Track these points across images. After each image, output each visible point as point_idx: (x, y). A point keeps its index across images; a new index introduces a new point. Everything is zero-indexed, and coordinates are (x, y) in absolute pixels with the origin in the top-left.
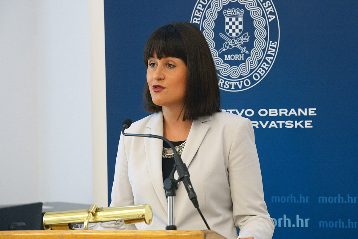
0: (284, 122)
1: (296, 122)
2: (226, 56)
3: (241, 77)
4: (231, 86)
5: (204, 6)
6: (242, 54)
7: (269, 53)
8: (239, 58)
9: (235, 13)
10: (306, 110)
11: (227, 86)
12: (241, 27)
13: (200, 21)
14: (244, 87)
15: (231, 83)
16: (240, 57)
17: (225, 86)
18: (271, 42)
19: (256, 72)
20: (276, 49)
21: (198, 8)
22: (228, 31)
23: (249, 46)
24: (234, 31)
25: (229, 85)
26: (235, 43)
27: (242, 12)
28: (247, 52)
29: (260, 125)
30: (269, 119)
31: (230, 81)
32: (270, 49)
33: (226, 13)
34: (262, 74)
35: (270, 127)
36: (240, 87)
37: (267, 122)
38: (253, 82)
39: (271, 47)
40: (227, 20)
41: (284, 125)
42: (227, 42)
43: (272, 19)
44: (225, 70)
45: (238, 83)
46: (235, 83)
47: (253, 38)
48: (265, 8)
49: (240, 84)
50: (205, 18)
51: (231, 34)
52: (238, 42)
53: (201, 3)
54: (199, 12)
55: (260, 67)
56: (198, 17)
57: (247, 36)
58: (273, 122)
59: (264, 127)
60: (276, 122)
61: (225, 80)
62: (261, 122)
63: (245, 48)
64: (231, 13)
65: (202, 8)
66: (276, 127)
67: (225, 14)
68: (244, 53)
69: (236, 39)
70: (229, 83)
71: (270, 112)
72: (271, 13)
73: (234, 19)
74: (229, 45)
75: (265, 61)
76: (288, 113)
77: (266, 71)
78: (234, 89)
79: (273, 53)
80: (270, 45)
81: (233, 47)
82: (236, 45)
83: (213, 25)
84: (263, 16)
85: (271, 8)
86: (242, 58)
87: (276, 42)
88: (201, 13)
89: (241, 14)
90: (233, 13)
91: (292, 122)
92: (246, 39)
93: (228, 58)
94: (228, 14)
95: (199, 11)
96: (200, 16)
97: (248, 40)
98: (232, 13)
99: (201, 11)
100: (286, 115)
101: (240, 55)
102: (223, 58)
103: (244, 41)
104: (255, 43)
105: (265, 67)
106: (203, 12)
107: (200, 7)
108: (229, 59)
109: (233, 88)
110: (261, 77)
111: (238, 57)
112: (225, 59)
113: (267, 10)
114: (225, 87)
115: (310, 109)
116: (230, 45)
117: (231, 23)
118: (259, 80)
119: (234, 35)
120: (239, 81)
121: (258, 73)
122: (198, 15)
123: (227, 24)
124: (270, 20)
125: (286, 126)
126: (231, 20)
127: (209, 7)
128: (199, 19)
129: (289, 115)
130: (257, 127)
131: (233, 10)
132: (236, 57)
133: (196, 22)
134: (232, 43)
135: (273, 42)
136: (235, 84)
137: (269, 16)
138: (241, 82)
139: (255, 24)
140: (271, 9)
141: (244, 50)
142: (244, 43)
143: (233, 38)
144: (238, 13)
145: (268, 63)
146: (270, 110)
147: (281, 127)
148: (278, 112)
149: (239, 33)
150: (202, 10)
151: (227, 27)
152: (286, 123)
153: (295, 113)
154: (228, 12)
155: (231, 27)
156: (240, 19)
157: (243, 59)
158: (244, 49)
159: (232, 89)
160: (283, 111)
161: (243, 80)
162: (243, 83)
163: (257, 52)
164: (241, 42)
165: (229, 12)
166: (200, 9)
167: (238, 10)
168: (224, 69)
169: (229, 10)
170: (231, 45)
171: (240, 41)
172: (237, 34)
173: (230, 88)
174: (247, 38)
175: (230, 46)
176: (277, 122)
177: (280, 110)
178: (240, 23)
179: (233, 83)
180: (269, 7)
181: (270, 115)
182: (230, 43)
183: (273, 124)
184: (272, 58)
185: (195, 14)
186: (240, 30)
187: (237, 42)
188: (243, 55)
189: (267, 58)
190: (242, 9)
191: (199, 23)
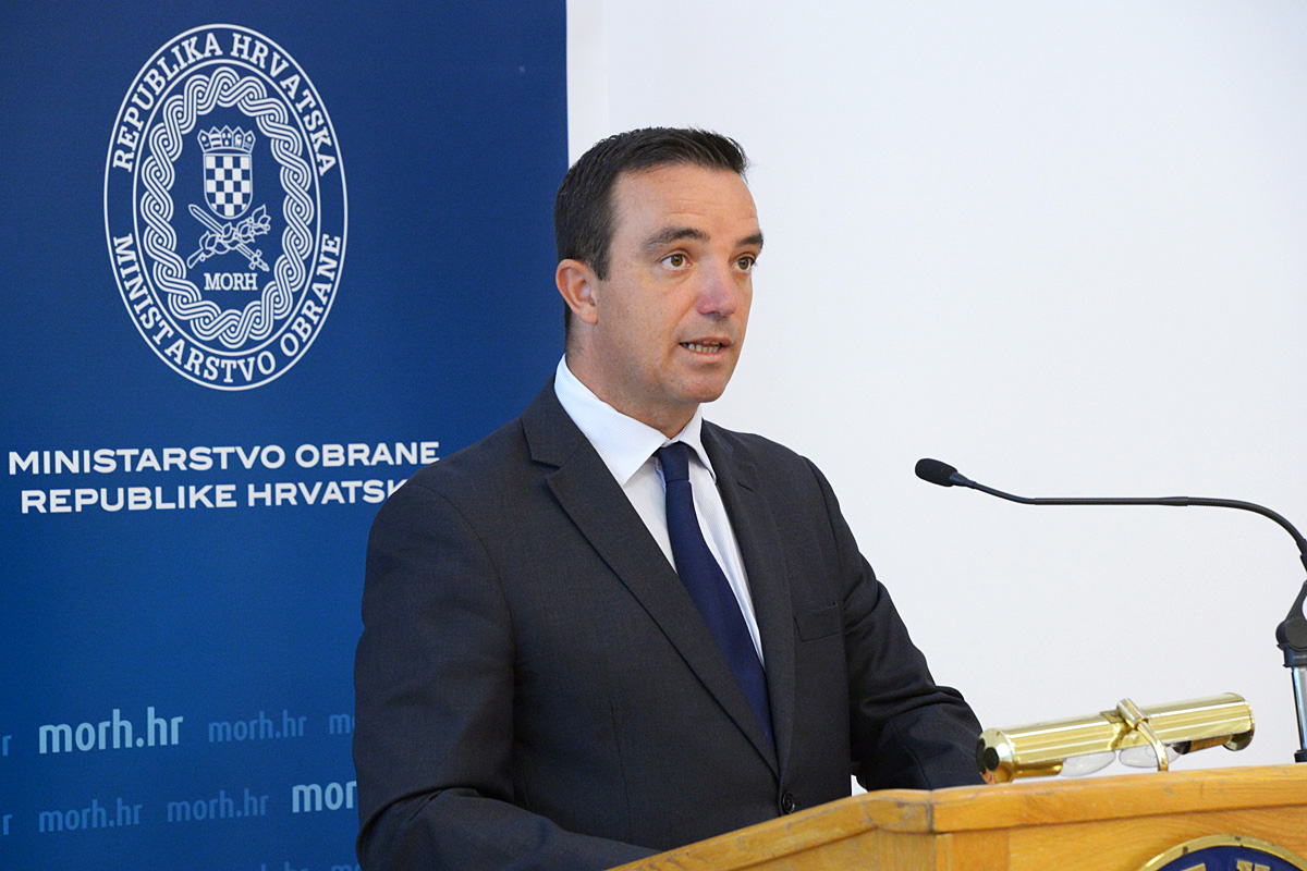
0: (359, 484)
1: (390, 483)
2: (208, 276)
3: (250, 343)
4: (222, 372)
5: (144, 115)
6: (251, 272)
7: (321, 270)
8: (244, 283)
9: (230, 140)
10: (414, 445)
11: (211, 373)
12: (247, 187)
13: (134, 160)
14: (257, 376)
15: (224, 362)
16: (248, 282)
17: (206, 372)
18: (326, 236)
19: (289, 330)
20: (338, 259)
21: (127, 118)
22: (212, 197)
23: (270, 246)
24: (229, 198)
25: (219, 368)
26: (234, 238)
27: (249, 139)
28: (265, 268)
29: (299, 496)
30: (323, 474)
31: (221, 357)
32: (323, 258)
33: (207, 141)
34: (305, 337)
35: (324, 501)
36: (248, 377)
37: (318, 485)
38: (282, 360)
39: (328, 254)
40: (209, 162)
41: (360, 492)
42: (211, 232)
43: (327, 167)
44: (207, 321)
45: (241, 362)
46: (234, 362)
47: (279, 224)
48: (308, 132)
49: (247, 365)
50: (147, 152)
51: (221, 209)
52: (240, 235)
53: (136, 105)
54: (130, 132)
55: (299, 314)
56: (127, 149)
57: (265, 216)
58: (333, 485)
59: (310, 499)
60: (339, 485)
61: (207, 355)
62: (302, 485)
63: (258, 254)
64: (220, 142)
65: (139, 120)
66: (342, 501)
67: (203, 143)
68: (258, 270)
69: (234, 226)
70: (217, 361)
71: (326, 455)
72: (325, 149)
73: (228, 162)
74: (217, 241)
75: (311, 295)
76: (370, 458)
77: (314, 328)
78: (231, 381)
79: (330, 270)
80: (324, 248)
81: (229, 248)
82: (236, 243)
83: (170, 177)
84: (305, 156)
85: (325, 131)
86: (251, 285)
87: (337, 239)
88: (136, 134)
89: (247, 145)
90: (227, 143)
91: (380, 484)
92: (261, 226)
93: (214, 282)
94: (213, 143)
95: (132, 128)
96: (133, 146)
97: (266, 228)
98: (224, 140)
99: (136, 129)
100: (366, 463)
101: (247, 275)
102: (201, 283)
103: (257, 230)
104: (286, 240)
105: (310, 315)
106: (141, 133)
107: (132, 115)
108: (218, 288)
109: (228, 379)
110: (302, 345)
111: (241, 282)
112: (207, 288)
113: (313, 137)
114: (206, 374)
115: (424, 445)
116: (219, 244)
117: (220, 174)
118: (296, 356)
119: (229, 211)
120: (245, 357)
121: (295, 333)
122: (127, 142)
123: (211, 174)
124: (322, 171)
125: (366, 498)
126: (219, 163)
127: (159, 118)
128: (131, 156)
129: (374, 463)
130: (294, 502)
131: (226, 132)
132: (237, 282)
133: (123, 164)
134: (224, 236)
135: (331, 239)
136: (235, 367)
137: (319, 157)
138: (251, 360)
139: (285, 179)
140: (325, 136)
141: (256, 259)
142: (255, 237)
143: (227, 221)
144: (238, 142)
145: (318, 303)
146: (326, 448)
147: (352, 500)
148: (346, 454)
149: (244, 206)
150: (140, 125)
151: (210, 186)
152: (367, 489)
153: (388, 458)
154: (211, 137)
155: (220, 186)
156: (246, 163)
157: (255, 288)
158: (255, 255)
159: (226, 381)
160: (359, 452)
161: (256, 355)
162: (256, 363)
163: (289, 270)
164: (249, 234)
165: (215, 137)
166: (134, 122)
167: (238, 132)
168: (205, 318)
169: (215, 132)
170: (222, 241)
171: (245, 231)
172: (238, 209)
173: (219, 381)
174: (264, 221)
175: (220, 247)
176: (344, 484)
177: (352, 447)
178: (245, 175)
179: (229, 362)
180: (319, 128)
181: (326, 463)
182: (219, 235)
183: (333, 493)
184: (328, 287)
185: (120, 140)
186: (246, 197)
187: (237, 235)
188: (254, 275)
189: (315, 286)
190: (250, 132)
191: (129, 167)
